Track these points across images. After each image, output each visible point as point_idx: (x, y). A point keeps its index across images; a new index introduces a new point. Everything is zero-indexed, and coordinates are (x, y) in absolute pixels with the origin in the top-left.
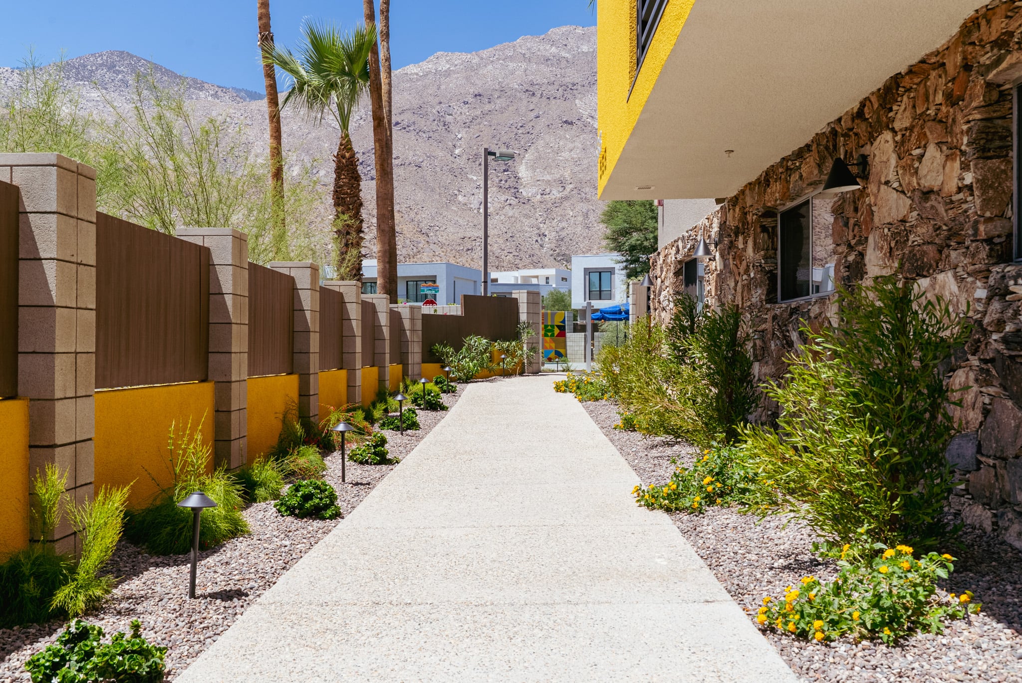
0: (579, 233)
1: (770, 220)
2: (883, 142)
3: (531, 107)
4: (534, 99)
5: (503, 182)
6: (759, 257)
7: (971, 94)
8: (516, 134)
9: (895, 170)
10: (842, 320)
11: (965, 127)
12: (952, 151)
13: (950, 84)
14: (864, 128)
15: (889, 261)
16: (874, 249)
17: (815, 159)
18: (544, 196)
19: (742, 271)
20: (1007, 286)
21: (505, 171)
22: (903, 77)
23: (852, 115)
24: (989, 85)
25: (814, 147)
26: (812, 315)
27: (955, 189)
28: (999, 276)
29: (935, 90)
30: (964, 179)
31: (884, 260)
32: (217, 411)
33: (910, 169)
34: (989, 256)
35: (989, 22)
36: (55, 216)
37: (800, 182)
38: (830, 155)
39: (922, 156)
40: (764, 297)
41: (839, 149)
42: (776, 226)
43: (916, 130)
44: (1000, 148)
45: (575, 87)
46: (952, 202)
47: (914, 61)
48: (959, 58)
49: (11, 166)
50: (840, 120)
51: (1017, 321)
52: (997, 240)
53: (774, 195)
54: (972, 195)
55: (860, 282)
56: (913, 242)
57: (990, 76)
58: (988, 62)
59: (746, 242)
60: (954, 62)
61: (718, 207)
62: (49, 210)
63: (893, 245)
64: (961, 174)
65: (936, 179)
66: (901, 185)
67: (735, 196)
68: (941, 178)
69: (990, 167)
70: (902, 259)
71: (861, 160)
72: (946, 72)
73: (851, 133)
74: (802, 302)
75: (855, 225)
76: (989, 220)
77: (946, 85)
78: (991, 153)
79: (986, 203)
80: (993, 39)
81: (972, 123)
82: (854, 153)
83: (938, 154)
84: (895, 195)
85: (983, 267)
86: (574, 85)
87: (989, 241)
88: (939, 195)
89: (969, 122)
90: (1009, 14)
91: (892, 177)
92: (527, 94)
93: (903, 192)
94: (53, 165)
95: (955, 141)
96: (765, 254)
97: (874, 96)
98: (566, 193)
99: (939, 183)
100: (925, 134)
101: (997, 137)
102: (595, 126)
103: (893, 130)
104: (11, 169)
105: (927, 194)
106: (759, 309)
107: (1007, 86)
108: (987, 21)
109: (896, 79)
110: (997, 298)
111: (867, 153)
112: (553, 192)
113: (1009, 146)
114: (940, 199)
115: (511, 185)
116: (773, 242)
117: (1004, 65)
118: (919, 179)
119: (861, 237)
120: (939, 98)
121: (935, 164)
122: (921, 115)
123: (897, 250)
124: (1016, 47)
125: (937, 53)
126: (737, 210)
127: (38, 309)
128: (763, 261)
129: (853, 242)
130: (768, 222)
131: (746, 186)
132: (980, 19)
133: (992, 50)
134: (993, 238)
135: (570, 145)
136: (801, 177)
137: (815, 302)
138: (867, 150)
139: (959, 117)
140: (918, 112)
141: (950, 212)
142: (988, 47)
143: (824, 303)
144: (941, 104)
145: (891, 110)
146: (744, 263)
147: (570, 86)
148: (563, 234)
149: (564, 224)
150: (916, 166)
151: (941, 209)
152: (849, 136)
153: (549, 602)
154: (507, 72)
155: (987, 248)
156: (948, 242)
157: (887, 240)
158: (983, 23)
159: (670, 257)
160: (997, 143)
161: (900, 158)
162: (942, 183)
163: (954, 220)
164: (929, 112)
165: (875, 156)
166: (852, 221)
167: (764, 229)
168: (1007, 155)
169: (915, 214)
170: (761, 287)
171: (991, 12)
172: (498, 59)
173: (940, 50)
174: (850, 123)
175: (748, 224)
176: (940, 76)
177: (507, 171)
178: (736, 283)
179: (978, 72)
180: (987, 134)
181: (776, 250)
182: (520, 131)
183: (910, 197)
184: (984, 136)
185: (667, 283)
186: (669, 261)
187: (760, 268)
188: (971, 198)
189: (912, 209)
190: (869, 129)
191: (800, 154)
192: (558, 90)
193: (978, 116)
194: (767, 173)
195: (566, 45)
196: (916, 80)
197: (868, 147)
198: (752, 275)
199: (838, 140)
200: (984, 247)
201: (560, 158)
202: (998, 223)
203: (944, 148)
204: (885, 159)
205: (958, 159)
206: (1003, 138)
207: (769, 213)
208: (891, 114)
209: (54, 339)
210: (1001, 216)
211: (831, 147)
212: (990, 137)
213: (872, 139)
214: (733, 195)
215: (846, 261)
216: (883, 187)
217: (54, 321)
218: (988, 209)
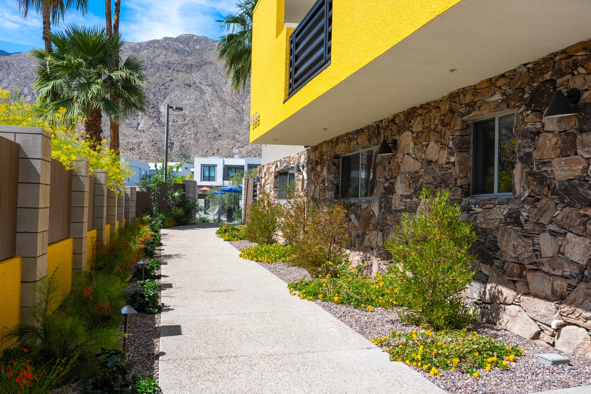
0: (192, 143)
1: (337, 160)
2: (406, 135)
3: (168, 75)
4: (170, 71)
5: (151, 114)
6: (331, 177)
7: (454, 124)
8: (159, 89)
9: (413, 149)
10: (381, 212)
11: (451, 137)
12: (443, 146)
13: (443, 117)
14: (395, 128)
15: (408, 189)
16: (401, 183)
17: (366, 137)
18: (174, 123)
19: (319, 182)
20: (471, 207)
21: (152, 108)
22: (417, 108)
23: (388, 120)
24: (463, 121)
25: (366, 131)
26: (363, 208)
27: (445, 163)
28: (467, 203)
29: (435, 118)
30: (450, 159)
31: (406, 188)
32: (74, 253)
33: (421, 150)
34: (462, 193)
35: (464, 95)
36: (40, 161)
37: (357, 146)
38: (376, 136)
39: (428, 145)
40: (333, 196)
41: (381, 134)
42: (340, 163)
43: (425, 134)
44: (466, 148)
45: (192, 67)
46: (443, 168)
47: (424, 103)
48: (448, 107)
49: (15, 133)
50: (381, 121)
51: (475, 222)
52: (464, 187)
53: (341, 149)
54: (454, 166)
55: (392, 196)
56: (422, 182)
57: (465, 118)
58: (463, 112)
59: (323, 169)
60: (445, 108)
61: (305, 149)
62: (36, 157)
63: (411, 182)
64: (448, 157)
65: (435, 157)
66: (416, 156)
67: (316, 146)
68: (437, 157)
69: (462, 156)
70: (415, 189)
71: (394, 142)
72: (440, 111)
73: (388, 128)
74: (357, 201)
75: (389, 170)
76: (462, 178)
77: (440, 117)
78: (463, 150)
79: (461, 170)
80: (466, 103)
81: (455, 136)
82: (389, 137)
83: (436, 146)
84: (413, 160)
85: (459, 198)
86: (192, 65)
87: (461, 187)
88: (436, 164)
89: (453, 135)
90: (475, 94)
91: (411, 151)
92: (166, 68)
93: (417, 159)
94: (40, 134)
95: (445, 142)
96: (334, 176)
97: (402, 114)
98: (186, 122)
99: (436, 159)
100: (430, 136)
101: (465, 143)
102: (202, 88)
103: (411, 131)
104: (15, 135)
105: (430, 162)
106: (330, 201)
107: (469, 122)
108: (463, 94)
109: (414, 109)
110: (466, 212)
111: (396, 139)
112: (178, 121)
113: (469, 148)
114: (436, 165)
115: (156, 116)
116: (338, 170)
117: (471, 115)
118: (425, 155)
119: (392, 175)
120: (437, 122)
121: (434, 150)
122: (427, 127)
123: (413, 184)
124: (478, 108)
125: (436, 102)
126: (317, 152)
127: (28, 209)
128: (333, 179)
129: (388, 178)
130: (336, 161)
131: (323, 142)
132: (460, 93)
133: (466, 107)
134: (463, 186)
135: (188, 97)
136: (357, 143)
137: (365, 202)
138: (397, 137)
139: (448, 132)
140: (425, 126)
141: (442, 172)
142: (463, 106)
143: (370, 203)
144: (438, 124)
145: (410, 122)
146: (321, 179)
147: (190, 66)
148: (184, 143)
149: (184, 138)
150: (424, 149)
151: (437, 170)
152: (387, 130)
153: (300, 352)
154: (155, 55)
155: (461, 190)
156: (440, 184)
157: (408, 180)
158: (462, 95)
159: (271, 169)
160: (465, 146)
161: (415, 144)
162: (438, 159)
163: (444, 175)
164: (431, 127)
165: (401, 141)
166: (387, 168)
167: (334, 164)
168: (469, 151)
169: (423, 170)
170: (331, 191)
171: (466, 91)
172: (151, 48)
173: (437, 101)
174: (387, 123)
175: (324, 160)
176: (438, 113)
177: (154, 108)
178: (316, 187)
179: (458, 115)
180: (462, 142)
181: (339, 174)
182: (162, 87)
183: (421, 162)
184: (461, 142)
185: (269, 181)
186: (271, 171)
187: (331, 182)
188: (454, 168)
189: (421, 168)
190: (398, 128)
191: (359, 132)
192: (183, 67)
193: (458, 134)
194: (337, 138)
195: (188, 44)
196: (425, 112)
197: (398, 136)
198: (326, 185)
199: (380, 130)
200: (459, 190)
201: (184, 103)
202: (465, 180)
203: (439, 144)
204: (407, 144)
205: (447, 150)
206: (468, 144)
207: (337, 157)
208: (410, 124)
209: (37, 225)
210: (466, 176)
211: (376, 133)
212: (463, 143)
213: (400, 133)
214: (315, 145)
215: (384, 185)
216: (406, 156)
217: (38, 216)
218: (461, 174)
